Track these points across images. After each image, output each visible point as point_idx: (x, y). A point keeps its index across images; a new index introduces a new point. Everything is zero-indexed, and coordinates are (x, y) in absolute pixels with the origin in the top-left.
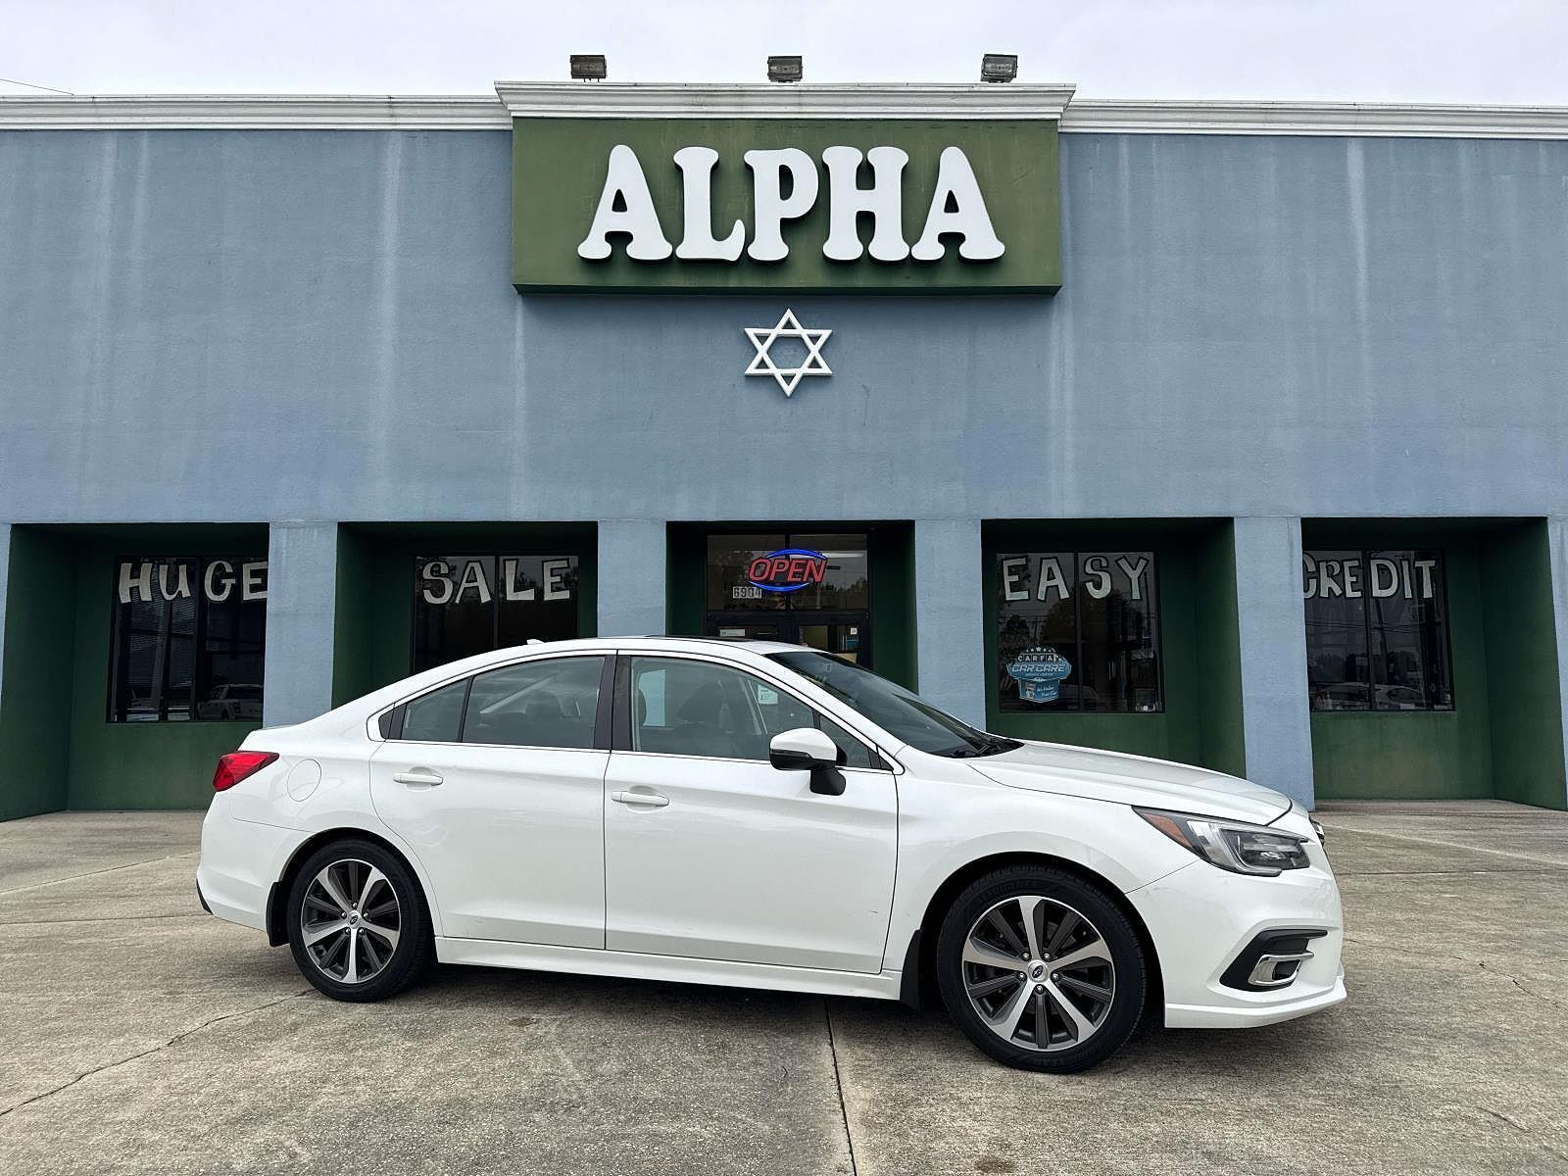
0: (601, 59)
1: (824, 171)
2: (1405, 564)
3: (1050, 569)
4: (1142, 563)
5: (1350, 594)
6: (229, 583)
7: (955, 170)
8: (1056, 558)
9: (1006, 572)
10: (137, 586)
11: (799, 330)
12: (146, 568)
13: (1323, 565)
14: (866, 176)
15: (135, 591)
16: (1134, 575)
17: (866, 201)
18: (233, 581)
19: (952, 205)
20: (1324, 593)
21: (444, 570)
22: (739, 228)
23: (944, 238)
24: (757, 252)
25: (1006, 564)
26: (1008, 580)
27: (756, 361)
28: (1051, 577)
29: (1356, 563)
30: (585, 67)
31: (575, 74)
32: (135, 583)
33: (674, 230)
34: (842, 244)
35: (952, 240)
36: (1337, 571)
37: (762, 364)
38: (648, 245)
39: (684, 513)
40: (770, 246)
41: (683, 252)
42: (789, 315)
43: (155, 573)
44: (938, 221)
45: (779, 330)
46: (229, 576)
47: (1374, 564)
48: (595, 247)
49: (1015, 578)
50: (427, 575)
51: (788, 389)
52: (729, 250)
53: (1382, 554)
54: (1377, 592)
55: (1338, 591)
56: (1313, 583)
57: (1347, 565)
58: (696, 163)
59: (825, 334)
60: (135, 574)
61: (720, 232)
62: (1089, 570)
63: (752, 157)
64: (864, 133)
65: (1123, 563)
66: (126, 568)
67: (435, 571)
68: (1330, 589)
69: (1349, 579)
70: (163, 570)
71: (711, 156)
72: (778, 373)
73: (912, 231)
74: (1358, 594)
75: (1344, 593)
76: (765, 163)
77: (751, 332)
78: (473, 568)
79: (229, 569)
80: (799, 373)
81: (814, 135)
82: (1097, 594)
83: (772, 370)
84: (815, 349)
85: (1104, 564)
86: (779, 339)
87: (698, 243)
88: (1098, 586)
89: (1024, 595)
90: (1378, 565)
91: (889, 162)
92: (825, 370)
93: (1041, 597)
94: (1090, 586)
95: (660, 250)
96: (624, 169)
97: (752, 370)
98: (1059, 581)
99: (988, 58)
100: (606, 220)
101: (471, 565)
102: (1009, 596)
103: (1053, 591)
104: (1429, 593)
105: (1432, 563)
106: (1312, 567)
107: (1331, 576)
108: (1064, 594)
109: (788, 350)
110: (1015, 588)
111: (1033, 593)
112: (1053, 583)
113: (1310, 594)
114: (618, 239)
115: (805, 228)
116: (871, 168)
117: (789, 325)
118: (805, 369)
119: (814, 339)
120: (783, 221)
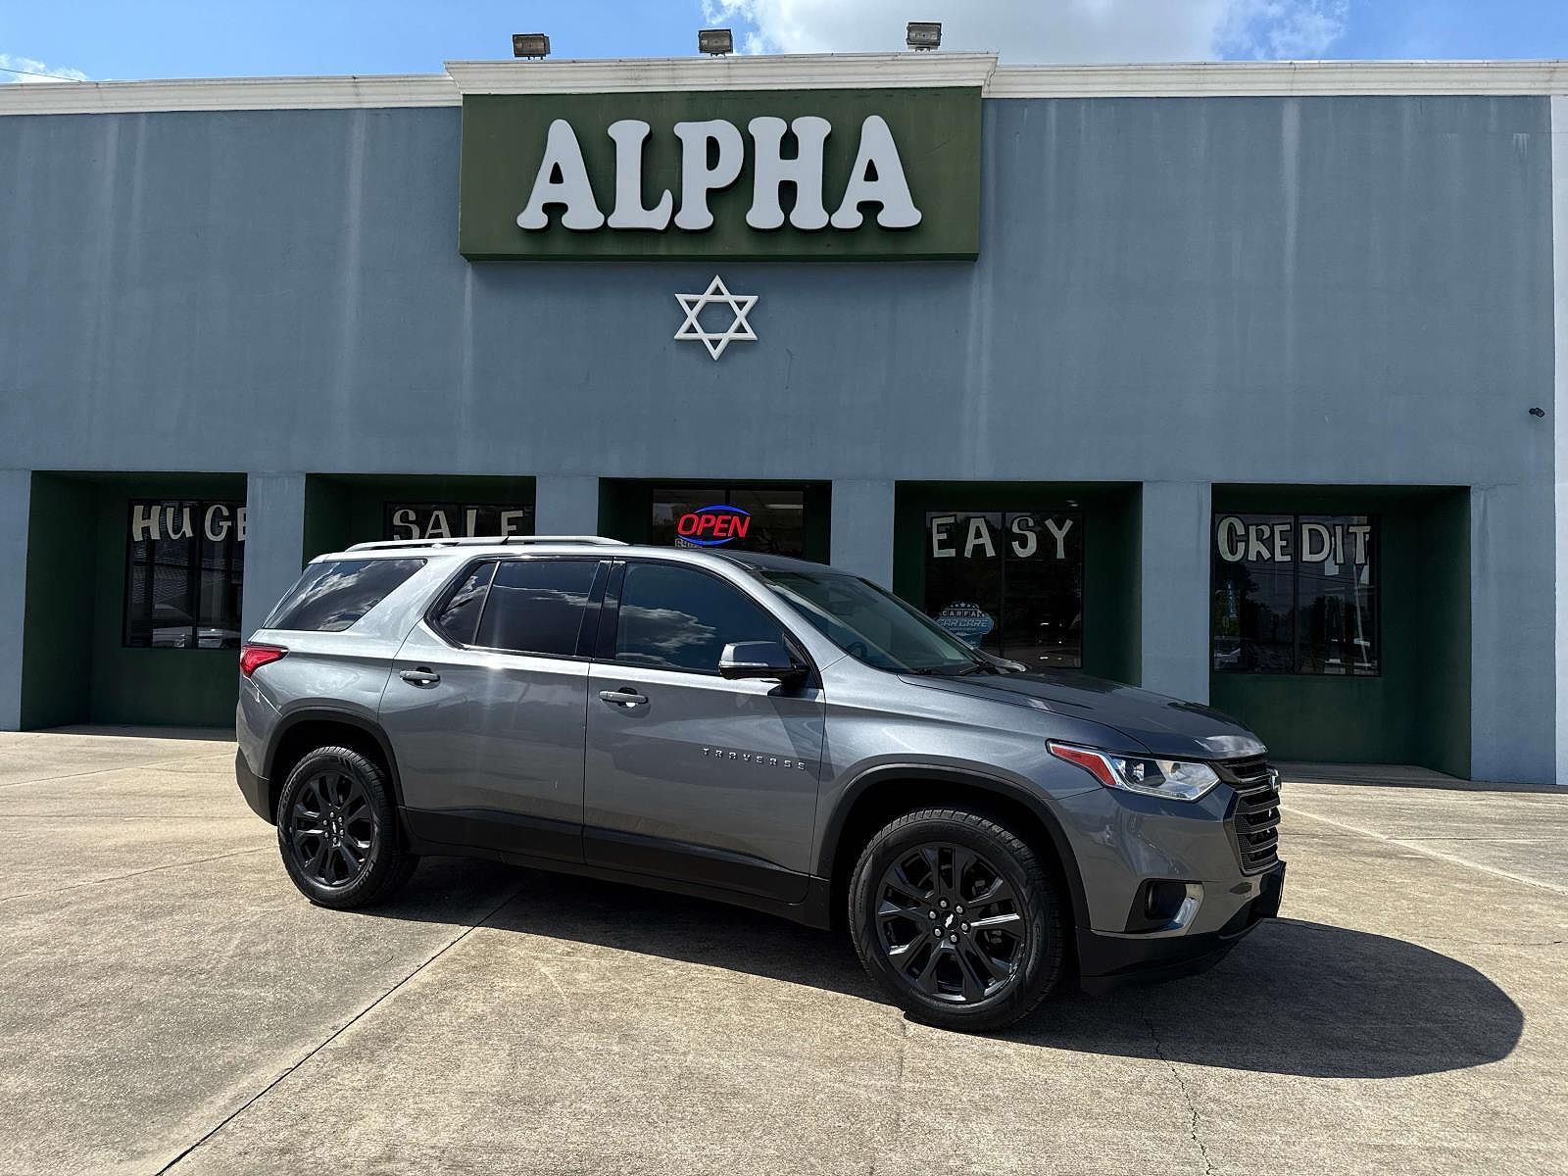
0: (544, 38)
1: (749, 142)
2: (1339, 530)
3: (978, 528)
4: (1069, 523)
5: (1278, 557)
6: (225, 525)
7: (876, 139)
8: (984, 517)
9: (935, 530)
10: (148, 524)
11: (727, 297)
12: (156, 510)
13: (1253, 529)
14: (789, 147)
15: (146, 530)
16: (1060, 535)
17: (789, 170)
18: (230, 524)
19: (871, 174)
20: (1252, 557)
21: (412, 516)
22: (667, 198)
23: (863, 207)
24: (684, 221)
25: (936, 522)
26: (936, 537)
27: (685, 326)
28: (978, 535)
29: (1287, 527)
30: (526, 46)
31: (517, 53)
32: (146, 523)
33: (605, 200)
34: (764, 213)
35: (870, 209)
36: (1267, 534)
37: (691, 329)
38: (583, 215)
39: (616, 471)
40: (696, 215)
41: (615, 222)
42: (717, 281)
43: (163, 512)
44: (858, 189)
45: (707, 296)
46: (226, 519)
47: (1305, 528)
48: (533, 218)
50: (397, 521)
51: (715, 353)
52: (658, 219)
53: (1319, 518)
54: (1307, 557)
55: (1266, 555)
56: (1241, 546)
57: (1277, 529)
58: (629, 135)
59: (751, 300)
60: (147, 516)
61: (649, 202)
62: (1016, 530)
63: (682, 129)
64: (788, 104)
65: (1050, 523)
66: (139, 509)
67: (404, 518)
68: (1259, 553)
69: (1279, 543)
70: (170, 512)
71: (643, 129)
72: (705, 337)
73: (831, 201)
74: (1288, 558)
75: (1273, 554)
77: (681, 298)
78: (437, 516)
79: (225, 513)
80: (725, 338)
81: (740, 106)
82: (1022, 553)
83: (701, 335)
84: (741, 315)
85: (1031, 524)
86: (708, 304)
87: (629, 213)
88: (1024, 545)
89: (952, 553)
90: (1310, 530)
91: (813, 131)
92: (750, 335)
93: (968, 554)
94: (1016, 545)
95: (594, 220)
96: (562, 142)
97: (681, 335)
98: (986, 540)
99: (913, 27)
100: (544, 191)
101: (436, 513)
102: (937, 553)
103: (979, 549)
104: (1360, 558)
105: (1367, 529)
106: (1241, 531)
107: (1259, 538)
108: (990, 552)
109: (715, 316)
110: (942, 545)
111: (961, 550)
112: (980, 541)
113: (1238, 557)
114: (555, 210)
115: (731, 198)
116: (795, 138)
117: (717, 291)
118: (731, 334)
119: (741, 305)
120: (709, 191)
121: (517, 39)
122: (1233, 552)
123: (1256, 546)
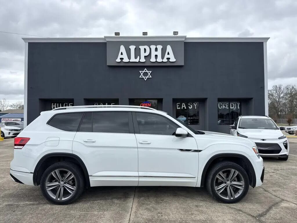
0: (119, 33)
1: (150, 49)
2: (235, 104)
4: (197, 104)
5: (227, 108)
7: (169, 49)
8: (184, 103)
11: (147, 71)
13: (223, 104)
14: (156, 50)
16: (195, 105)
17: (156, 53)
19: (168, 54)
20: (223, 108)
22: (138, 57)
23: (167, 59)
24: (141, 61)
25: (177, 104)
26: (177, 106)
27: (141, 76)
28: (184, 105)
30: (117, 34)
31: (115, 35)
32: (54, 106)
33: (129, 58)
34: (153, 59)
35: (168, 59)
36: (225, 105)
37: (142, 76)
38: (126, 60)
39: (131, 97)
40: (143, 60)
41: (131, 61)
42: (146, 69)
44: (166, 56)
45: (144, 71)
47: (231, 104)
48: (118, 60)
49: (178, 106)
51: (145, 80)
52: (137, 60)
53: (233, 102)
54: (231, 108)
55: (225, 108)
56: (222, 106)
57: (227, 104)
58: (132, 48)
59: (151, 72)
60: (54, 105)
61: (136, 58)
62: (189, 105)
63: (140, 47)
64: (156, 43)
65: (194, 104)
67: (96, 104)
69: (227, 106)
71: (135, 47)
73: (163, 58)
74: (228, 108)
75: (226, 107)
76: (142, 48)
77: (140, 72)
79: (67, 104)
80: (147, 77)
81: (149, 43)
82: (190, 108)
83: (143, 77)
84: (149, 74)
85: (191, 103)
86: (144, 72)
87: (133, 59)
88: (190, 107)
89: (180, 108)
91: (160, 47)
92: (151, 77)
93: (182, 108)
94: (189, 107)
95: (127, 60)
96: (122, 49)
97: (140, 77)
98: (185, 106)
99: (174, 32)
100: (120, 56)
102: (178, 108)
103: (184, 108)
104: (238, 108)
105: (239, 104)
106: (221, 104)
107: (224, 105)
108: (185, 108)
109: (146, 74)
110: (178, 107)
111: (181, 108)
112: (184, 106)
113: (221, 108)
114: (122, 59)
115: (148, 57)
116: (157, 48)
117: (146, 71)
118: (148, 77)
119: (149, 72)
120: (145, 56)
121: (115, 33)
122: (220, 107)
123: (224, 107)
